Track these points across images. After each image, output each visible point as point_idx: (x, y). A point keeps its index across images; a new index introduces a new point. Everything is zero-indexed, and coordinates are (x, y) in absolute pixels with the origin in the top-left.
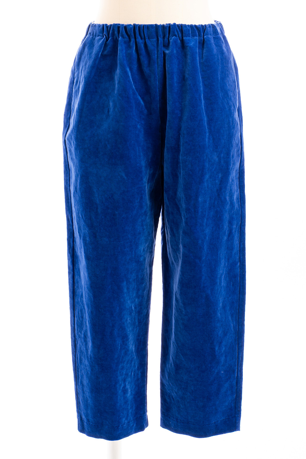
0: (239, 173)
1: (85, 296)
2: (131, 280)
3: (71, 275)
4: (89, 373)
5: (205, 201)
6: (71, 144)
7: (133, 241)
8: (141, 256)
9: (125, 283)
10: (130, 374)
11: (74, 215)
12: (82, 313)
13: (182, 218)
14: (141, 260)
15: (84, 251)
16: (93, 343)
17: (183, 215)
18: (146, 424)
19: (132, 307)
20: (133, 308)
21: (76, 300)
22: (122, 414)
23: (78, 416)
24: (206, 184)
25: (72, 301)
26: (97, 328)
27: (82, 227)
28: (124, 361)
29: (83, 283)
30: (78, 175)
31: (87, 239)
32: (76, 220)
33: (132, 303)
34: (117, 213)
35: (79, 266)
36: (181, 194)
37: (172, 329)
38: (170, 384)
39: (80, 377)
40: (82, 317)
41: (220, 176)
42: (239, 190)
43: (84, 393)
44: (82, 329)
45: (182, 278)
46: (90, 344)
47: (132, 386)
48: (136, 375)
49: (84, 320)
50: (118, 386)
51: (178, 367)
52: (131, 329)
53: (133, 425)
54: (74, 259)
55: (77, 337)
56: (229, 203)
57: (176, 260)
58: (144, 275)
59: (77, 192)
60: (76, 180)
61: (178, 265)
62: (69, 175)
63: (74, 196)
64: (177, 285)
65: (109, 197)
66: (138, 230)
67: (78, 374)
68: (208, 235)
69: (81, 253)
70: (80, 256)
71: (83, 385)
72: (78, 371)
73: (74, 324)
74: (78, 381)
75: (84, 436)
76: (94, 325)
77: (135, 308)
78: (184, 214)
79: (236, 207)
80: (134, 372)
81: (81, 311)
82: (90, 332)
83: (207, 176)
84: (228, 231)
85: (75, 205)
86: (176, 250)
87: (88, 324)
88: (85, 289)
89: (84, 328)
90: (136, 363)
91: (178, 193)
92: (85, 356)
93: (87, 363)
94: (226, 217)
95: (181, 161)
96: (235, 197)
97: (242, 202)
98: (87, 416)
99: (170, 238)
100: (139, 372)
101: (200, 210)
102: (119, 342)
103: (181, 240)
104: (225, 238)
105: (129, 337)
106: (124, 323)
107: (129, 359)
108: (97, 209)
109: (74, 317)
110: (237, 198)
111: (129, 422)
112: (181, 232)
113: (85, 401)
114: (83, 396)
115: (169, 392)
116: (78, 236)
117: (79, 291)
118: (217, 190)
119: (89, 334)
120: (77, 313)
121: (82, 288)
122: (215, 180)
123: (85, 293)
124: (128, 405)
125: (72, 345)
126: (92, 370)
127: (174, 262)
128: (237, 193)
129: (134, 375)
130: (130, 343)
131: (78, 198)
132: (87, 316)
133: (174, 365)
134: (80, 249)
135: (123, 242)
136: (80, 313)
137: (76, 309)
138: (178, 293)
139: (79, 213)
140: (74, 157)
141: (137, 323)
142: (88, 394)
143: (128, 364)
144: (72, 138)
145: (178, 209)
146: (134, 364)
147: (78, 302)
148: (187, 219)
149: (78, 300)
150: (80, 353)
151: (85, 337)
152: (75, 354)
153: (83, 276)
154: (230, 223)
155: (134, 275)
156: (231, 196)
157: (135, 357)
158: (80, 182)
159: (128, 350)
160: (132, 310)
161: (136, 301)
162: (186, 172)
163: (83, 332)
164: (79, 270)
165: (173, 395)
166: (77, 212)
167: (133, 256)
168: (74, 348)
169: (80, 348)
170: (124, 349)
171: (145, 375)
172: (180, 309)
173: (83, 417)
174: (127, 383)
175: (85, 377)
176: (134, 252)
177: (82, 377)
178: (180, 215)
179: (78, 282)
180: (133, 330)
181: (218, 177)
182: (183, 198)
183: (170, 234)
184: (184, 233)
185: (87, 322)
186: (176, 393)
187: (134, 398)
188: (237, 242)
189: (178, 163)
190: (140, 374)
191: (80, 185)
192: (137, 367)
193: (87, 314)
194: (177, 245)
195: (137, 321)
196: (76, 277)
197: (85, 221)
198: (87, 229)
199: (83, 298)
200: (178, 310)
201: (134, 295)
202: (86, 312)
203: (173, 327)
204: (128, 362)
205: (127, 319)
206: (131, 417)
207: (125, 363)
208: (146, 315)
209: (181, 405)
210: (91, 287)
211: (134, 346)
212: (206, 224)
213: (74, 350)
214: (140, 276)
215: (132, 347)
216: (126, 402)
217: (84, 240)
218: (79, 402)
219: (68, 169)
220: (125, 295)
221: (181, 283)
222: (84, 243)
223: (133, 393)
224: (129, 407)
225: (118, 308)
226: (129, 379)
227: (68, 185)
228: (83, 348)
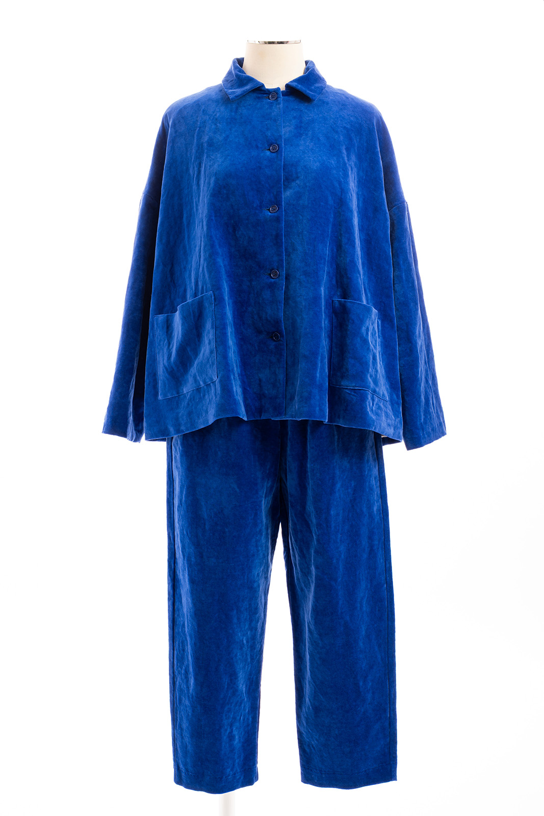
0: (380, 482)
1: (188, 625)
2: (242, 609)
3: (171, 601)
4: (190, 714)
5: (338, 514)
6: (176, 450)
7: (246, 563)
8: (254, 582)
9: (235, 611)
10: (238, 718)
11: (177, 532)
12: (183, 646)
13: (313, 536)
14: (255, 586)
15: (188, 573)
16: (196, 679)
17: (313, 532)
18: (256, 778)
19: (243, 641)
20: (245, 642)
21: (176, 630)
22: (226, 764)
23: (175, 765)
24: (337, 494)
25: (171, 632)
26: (201, 662)
27: (186, 545)
28: (232, 703)
29: (185, 610)
30: (184, 486)
31: (193, 559)
32: (179, 538)
33: (244, 635)
34: (227, 530)
35: (180, 592)
36: (310, 508)
37: (306, 667)
38: (309, 731)
39: (178, 719)
40: (184, 650)
41: (353, 485)
42: (380, 500)
43: (182, 738)
44: (183, 663)
45: (316, 605)
46: (192, 681)
47: (240, 732)
48: (246, 719)
49: (185, 654)
50: (222, 730)
51: (317, 710)
52: (241, 666)
53: (240, 778)
54: (175, 583)
55: (176, 673)
56: (367, 515)
57: (308, 585)
58: (258, 604)
59: (181, 505)
60: (181, 492)
61: (309, 591)
62: (173, 486)
63: (178, 510)
64: (310, 614)
65: (219, 512)
66: (252, 552)
67: (176, 716)
68: (343, 553)
69: (183, 575)
70: (182, 580)
71: (182, 729)
72: (177, 713)
73: (173, 659)
74: (176, 724)
75: (181, 788)
76: (197, 659)
77: (247, 642)
78: (315, 530)
79: (376, 520)
80: (244, 716)
81: (183, 642)
82: (193, 667)
83: (338, 486)
84: (368, 547)
85: (179, 520)
86: (306, 573)
87: (190, 658)
88: (187, 617)
89: (186, 663)
90: (247, 706)
91: (307, 507)
92: (185, 694)
93: (187, 703)
94: (364, 531)
95: (309, 470)
96: (375, 509)
97: (384, 514)
98: (185, 765)
99: (299, 560)
100: (250, 716)
101: (333, 525)
102: (225, 680)
103: (313, 561)
104: (365, 556)
105: (239, 675)
106: (232, 659)
107: (238, 701)
108: (205, 524)
109: (174, 650)
110: (378, 510)
111: (235, 774)
112: (313, 551)
113: (184, 747)
114: (182, 742)
115: (308, 740)
116: (182, 557)
117: (179, 620)
118: (351, 501)
119: (191, 669)
120: (177, 646)
121: (183, 617)
122: (347, 489)
123: (188, 622)
124: (235, 754)
125: (170, 683)
126: (193, 711)
127: (304, 588)
128: (378, 504)
129: (244, 720)
130: (239, 682)
131: (182, 513)
132: (189, 649)
133: (313, 708)
134: (183, 571)
135: (233, 564)
136: (181, 645)
137: (176, 641)
138: (312, 622)
139: (183, 530)
140: (179, 466)
141: (249, 660)
142: (187, 740)
143: (236, 706)
144: (177, 444)
145: (308, 526)
146: (244, 706)
147: (179, 633)
148: (318, 536)
149: (178, 630)
150: (180, 691)
151: (187, 672)
152: (174, 694)
153: (185, 603)
154: (370, 538)
155: (246, 603)
156: (370, 507)
157: (246, 699)
158: (186, 494)
159: (237, 691)
160: (243, 644)
161: (249, 633)
162: (314, 482)
163: (184, 668)
164: (180, 595)
165: (313, 743)
166: (181, 528)
167: (246, 581)
168: (172, 686)
169: (180, 686)
170: (232, 688)
171: (256, 721)
172: (315, 642)
173: (181, 766)
174: (234, 729)
175: (185, 721)
176: (246, 576)
177: (181, 719)
178: (311, 532)
179: (178, 610)
180: (244, 667)
181: (351, 486)
182: (312, 512)
183: (299, 556)
184: (316, 552)
185: (190, 656)
186: (317, 740)
187: (243, 746)
188: (381, 560)
189: (305, 472)
190: (251, 719)
191: (185, 497)
192: (247, 710)
193: (189, 647)
194: (309, 568)
195: (249, 657)
196: (177, 604)
197: (190, 539)
198: (193, 548)
199: (185, 628)
200: (313, 643)
201: (247, 627)
202: (189, 644)
203: (308, 664)
204: (236, 704)
205: (237, 654)
206: (238, 768)
207: (233, 705)
208: (260, 651)
209: (324, 754)
210: (195, 614)
211: (244, 686)
212: (341, 540)
213: (173, 689)
214: (253, 605)
215: (242, 686)
216: (232, 750)
217: (189, 560)
218: (177, 749)
219: (172, 480)
220: (235, 626)
221: (316, 611)
222: (188, 564)
223: (242, 740)
224: (236, 756)
225: (226, 640)
226: (237, 724)
227: (172, 498)
228: (184, 686)
